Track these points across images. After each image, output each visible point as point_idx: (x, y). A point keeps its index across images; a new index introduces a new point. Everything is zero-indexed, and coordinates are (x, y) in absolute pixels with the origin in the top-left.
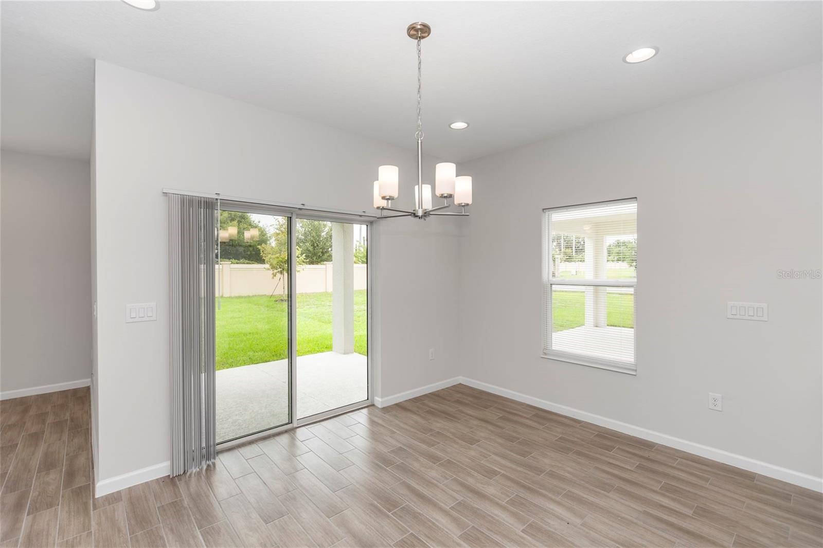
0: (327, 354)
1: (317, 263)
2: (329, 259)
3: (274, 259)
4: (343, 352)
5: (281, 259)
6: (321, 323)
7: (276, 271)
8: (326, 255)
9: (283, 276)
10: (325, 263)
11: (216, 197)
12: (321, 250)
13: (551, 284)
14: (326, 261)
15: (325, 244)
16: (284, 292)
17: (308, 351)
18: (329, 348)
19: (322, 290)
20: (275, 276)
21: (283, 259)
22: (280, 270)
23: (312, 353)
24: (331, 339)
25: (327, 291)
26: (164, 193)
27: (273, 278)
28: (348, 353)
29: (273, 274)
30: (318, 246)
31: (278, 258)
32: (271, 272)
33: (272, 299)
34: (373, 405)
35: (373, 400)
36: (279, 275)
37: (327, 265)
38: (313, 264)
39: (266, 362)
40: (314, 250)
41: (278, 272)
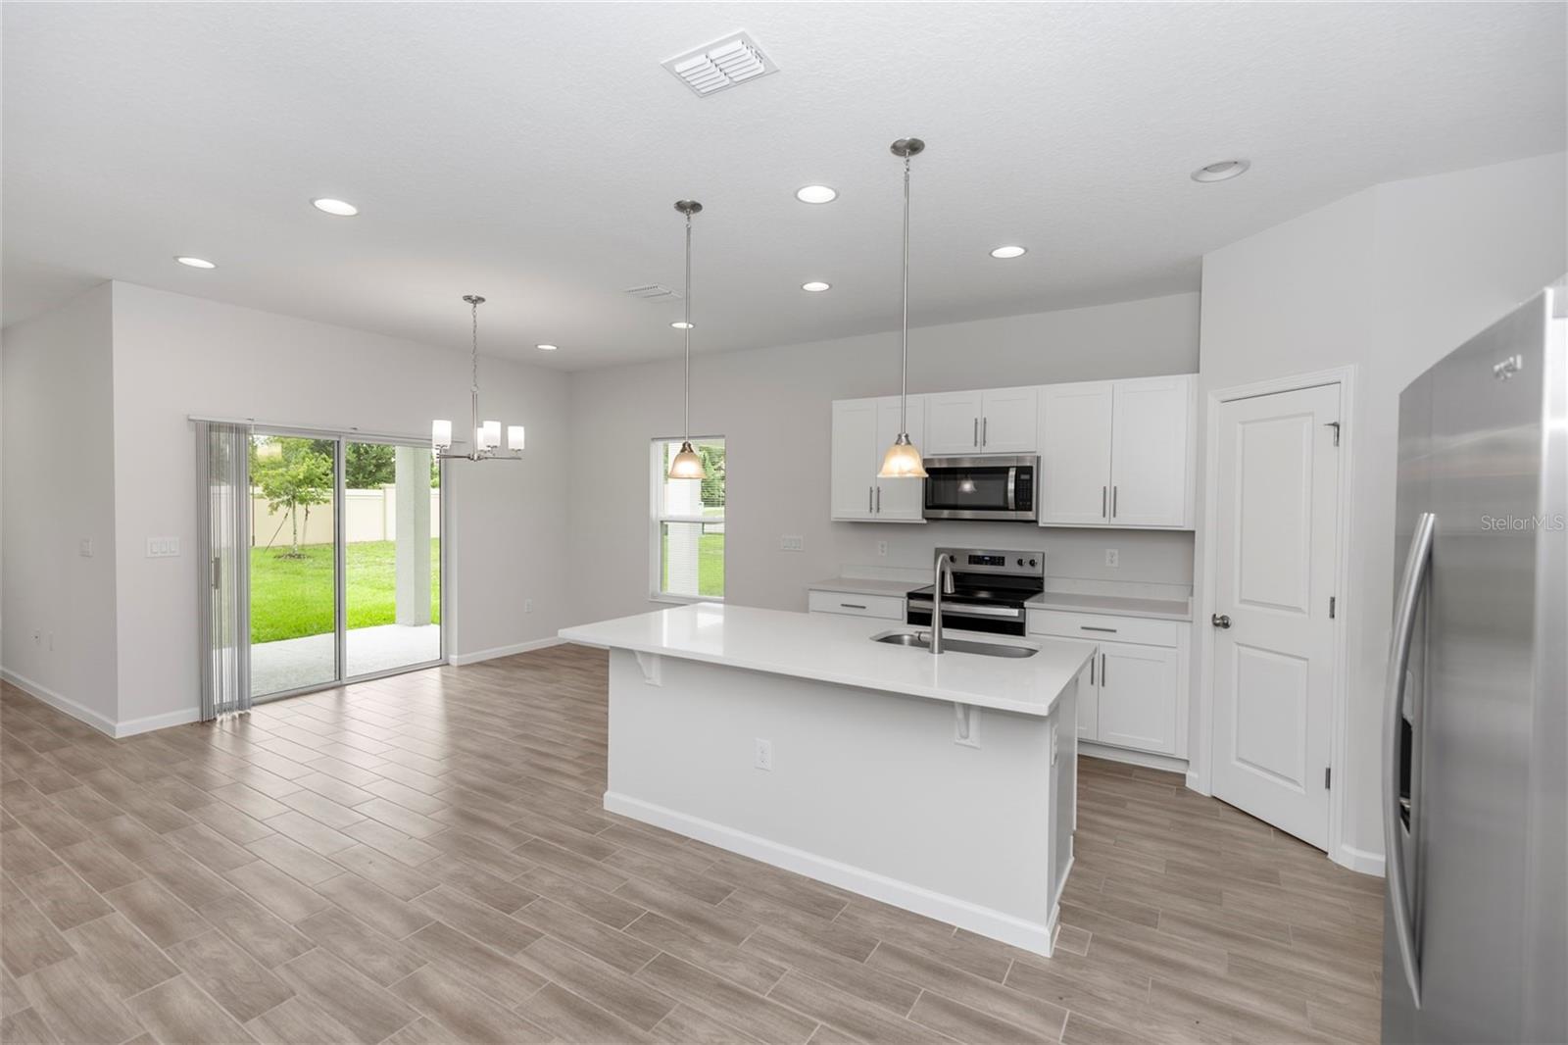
0: (386, 628)
1: (365, 485)
2: (390, 478)
3: (274, 477)
4: (413, 623)
5: (290, 478)
6: (375, 591)
7: (276, 500)
8: (384, 471)
9: (294, 510)
10: (382, 485)
11: (249, 422)
12: (374, 461)
13: (662, 522)
14: (385, 482)
15: (382, 450)
16: (295, 539)
17: (355, 625)
18: (390, 620)
19: (378, 537)
20: (276, 509)
21: (294, 477)
22: (286, 498)
23: (360, 627)
24: (393, 608)
25: (387, 539)
26: (190, 420)
27: (271, 513)
28: (421, 625)
29: (271, 505)
30: (367, 452)
31: (282, 475)
32: (267, 501)
33: (269, 553)
34: (448, 664)
35: (447, 659)
36: (283, 508)
37: (387, 490)
38: (357, 488)
39: (283, 639)
40: (359, 459)
41: (283, 501)
